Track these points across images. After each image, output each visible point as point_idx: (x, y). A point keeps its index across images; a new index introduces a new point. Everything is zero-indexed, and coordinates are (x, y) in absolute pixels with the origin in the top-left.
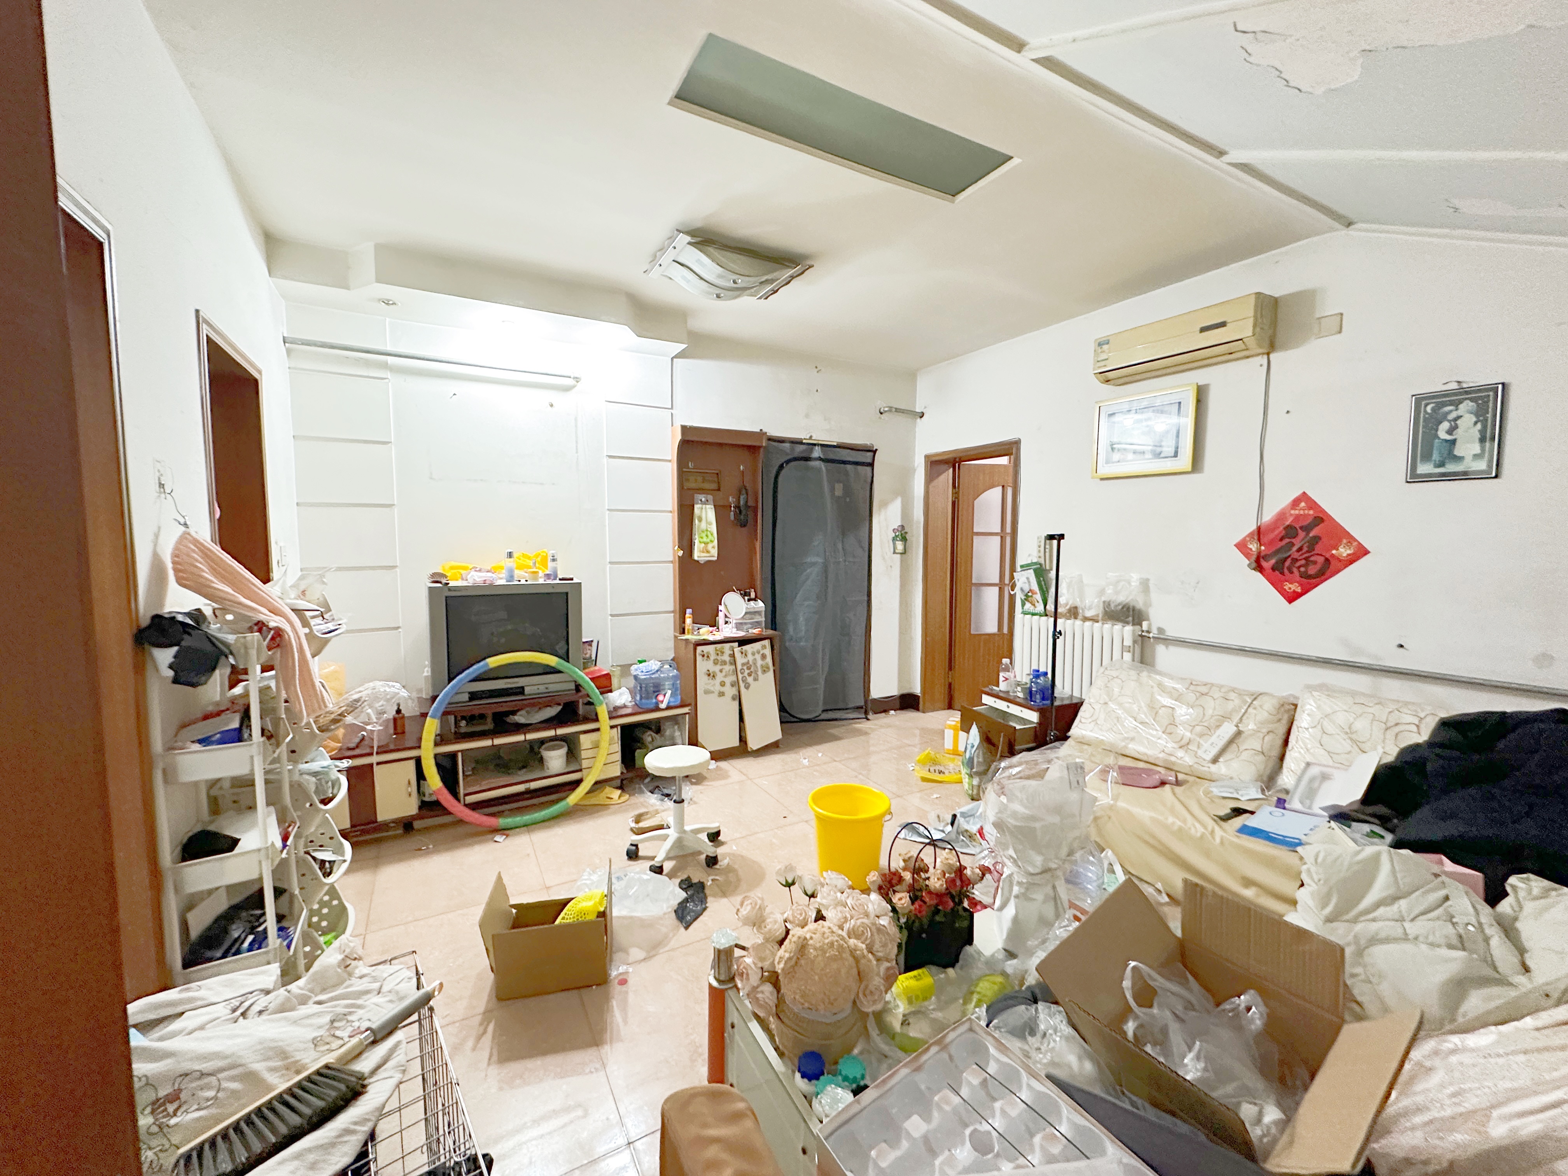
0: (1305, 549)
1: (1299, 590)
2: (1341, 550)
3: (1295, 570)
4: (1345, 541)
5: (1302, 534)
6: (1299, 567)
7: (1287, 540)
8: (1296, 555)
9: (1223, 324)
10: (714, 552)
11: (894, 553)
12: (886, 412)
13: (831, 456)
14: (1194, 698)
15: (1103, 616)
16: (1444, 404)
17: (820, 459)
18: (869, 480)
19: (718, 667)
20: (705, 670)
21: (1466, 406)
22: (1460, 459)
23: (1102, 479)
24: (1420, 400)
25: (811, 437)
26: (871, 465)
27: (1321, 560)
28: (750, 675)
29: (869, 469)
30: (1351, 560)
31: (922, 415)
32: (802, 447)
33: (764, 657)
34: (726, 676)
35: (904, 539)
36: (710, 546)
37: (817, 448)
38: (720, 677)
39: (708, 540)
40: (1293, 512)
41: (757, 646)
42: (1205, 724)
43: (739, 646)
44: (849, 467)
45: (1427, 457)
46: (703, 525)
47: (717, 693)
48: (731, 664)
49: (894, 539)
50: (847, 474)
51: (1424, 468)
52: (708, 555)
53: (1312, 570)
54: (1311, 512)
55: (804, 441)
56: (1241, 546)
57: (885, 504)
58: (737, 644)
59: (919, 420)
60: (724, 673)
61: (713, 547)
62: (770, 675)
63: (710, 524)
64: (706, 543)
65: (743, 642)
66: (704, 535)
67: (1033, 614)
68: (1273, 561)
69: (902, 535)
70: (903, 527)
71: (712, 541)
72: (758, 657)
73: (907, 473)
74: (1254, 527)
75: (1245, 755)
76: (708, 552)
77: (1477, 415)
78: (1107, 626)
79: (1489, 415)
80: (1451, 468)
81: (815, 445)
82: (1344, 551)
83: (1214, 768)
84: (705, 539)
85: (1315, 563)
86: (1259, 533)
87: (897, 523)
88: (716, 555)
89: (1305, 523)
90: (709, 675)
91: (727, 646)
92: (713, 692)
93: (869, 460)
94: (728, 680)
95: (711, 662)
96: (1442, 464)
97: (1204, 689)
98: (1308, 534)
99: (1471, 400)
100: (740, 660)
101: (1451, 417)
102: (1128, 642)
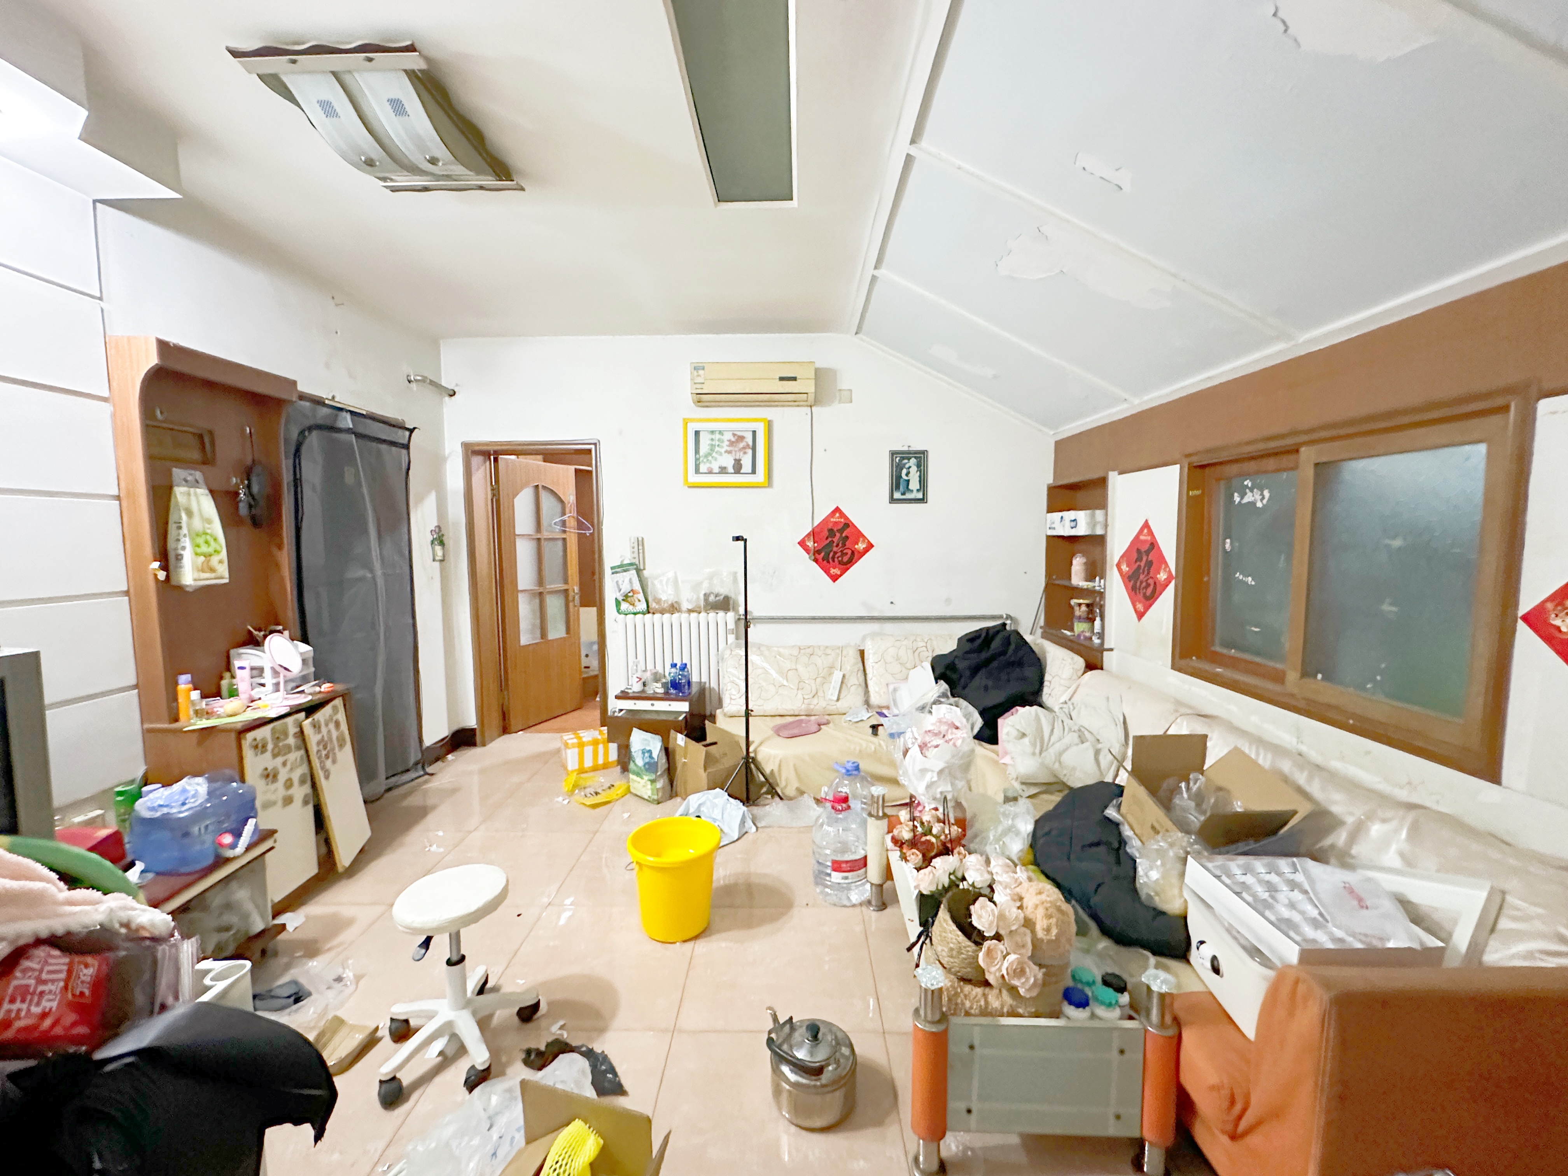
0: (840, 545)
1: (839, 573)
2: (860, 545)
3: (836, 560)
4: (861, 539)
5: (838, 535)
6: (838, 557)
7: (830, 539)
8: (835, 549)
9: (794, 379)
10: (223, 570)
11: (434, 560)
12: (416, 381)
13: (361, 430)
14: (807, 659)
15: (705, 607)
16: (903, 458)
17: (349, 431)
18: (404, 466)
19: (280, 760)
20: (260, 770)
21: (913, 461)
22: (912, 491)
23: (690, 487)
24: (893, 454)
25: (333, 397)
26: (407, 447)
27: (850, 552)
28: (327, 757)
29: (404, 452)
30: (866, 550)
31: (453, 394)
32: (325, 411)
33: (337, 724)
34: (291, 770)
35: (442, 543)
36: (214, 560)
37: (344, 414)
38: (282, 777)
39: (210, 550)
40: (832, 520)
41: (327, 710)
42: (821, 675)
43: (307, 717)
44: (384, 447)
45: (898, 487)
46: (197, 523)
47: (280, 803)
48: (298, 748)
49: (432, 543)
50: (379, 453)
51: (897, 495)
52: (213, 575)
53: (846, 559)
54: (842, 520)
55: (327, 402)
56: (802, 543)
57: (421, 500)
58: (302, 715)
59: (447, 398)
60: (288, 766)
61: (221, 562)
62: (348, 748)
63: (209, 521)
64: (208, 556)
65: (310, 710)
66: (201, 541)
67: (635, 614)
68: (822, 554)
69: (439, 539)
70: (439, 527)
71: (217, 552)
72: (332, 726)
73: (438, 461)
74: (810, 529)
75: (853, 689)
76: (212, 570)
77: (918, 467)
78: (712, 615)
79: (922, 468)
80: (908, 496)
81: (341, 409)
82: (861, 546)
83: (839, 704)
84: (204, 549)
85: (847, 553)
86: (814, 534)
87: (433, 524)
88: (227, 575)
89: (840, 527)
90: (268, 776)
91: (290, 720)
92: (274, 803)
93: (405, 441)
94: (296, 776)
95: (268, 754)
96: (903, 494)
97: (810, 651)
98: (842, 534)
99: (915, 458)
100: (313, 739)
101: (907, 466)
102: (731, 625)
